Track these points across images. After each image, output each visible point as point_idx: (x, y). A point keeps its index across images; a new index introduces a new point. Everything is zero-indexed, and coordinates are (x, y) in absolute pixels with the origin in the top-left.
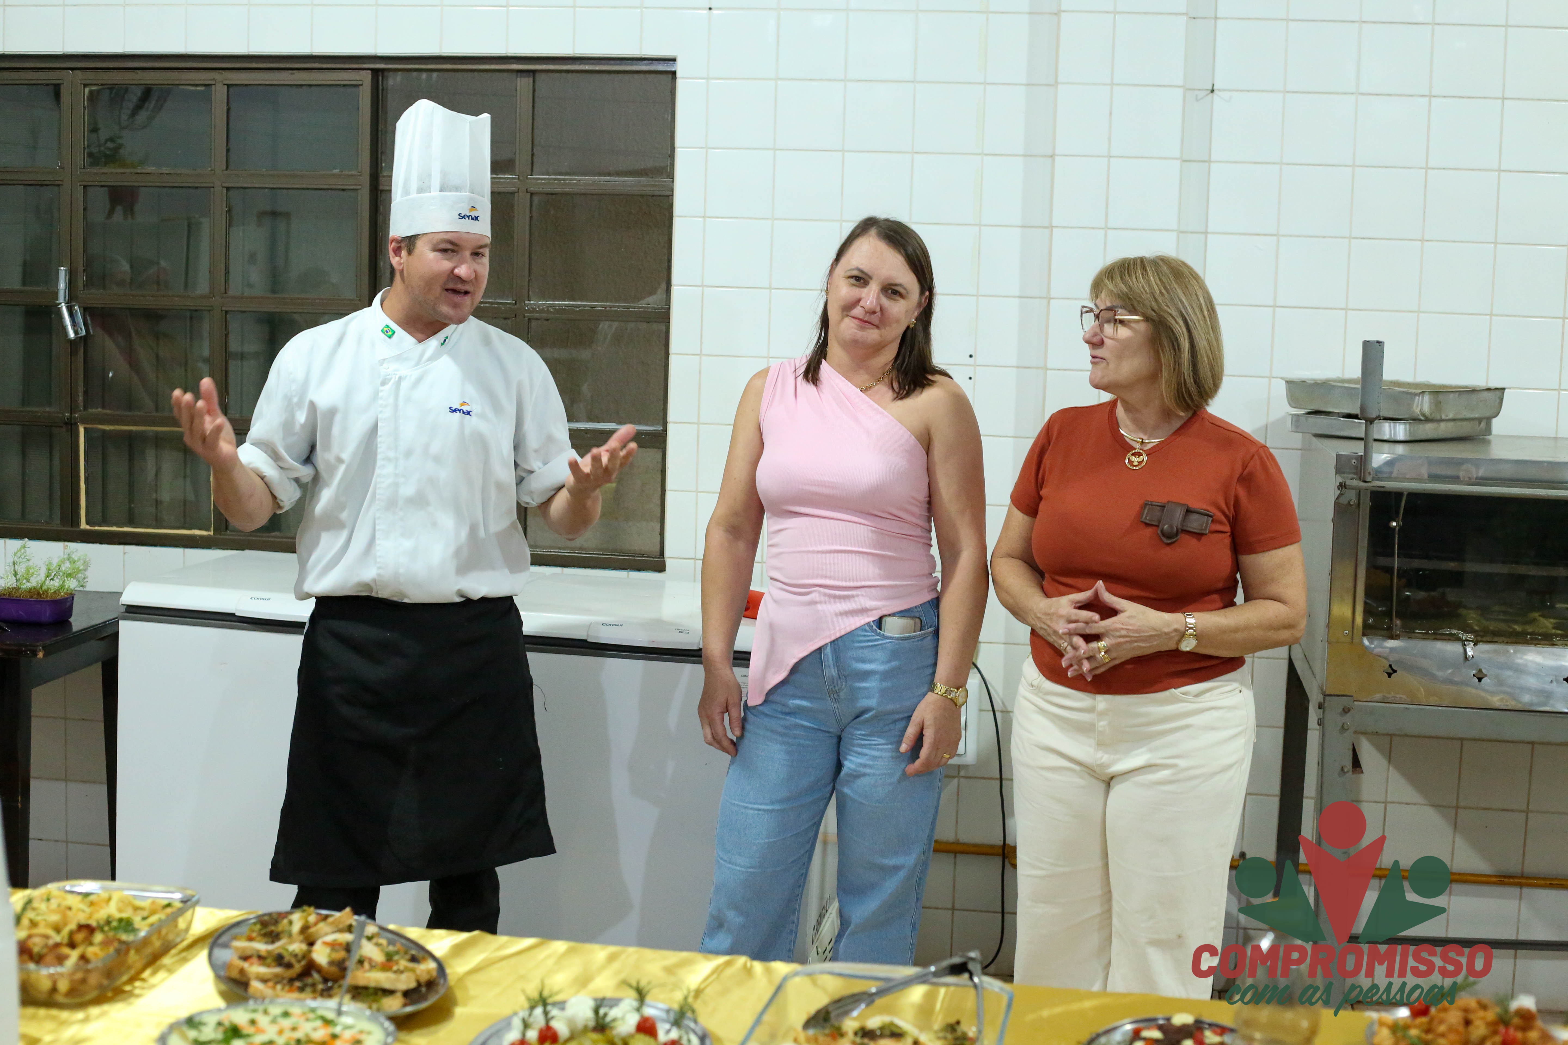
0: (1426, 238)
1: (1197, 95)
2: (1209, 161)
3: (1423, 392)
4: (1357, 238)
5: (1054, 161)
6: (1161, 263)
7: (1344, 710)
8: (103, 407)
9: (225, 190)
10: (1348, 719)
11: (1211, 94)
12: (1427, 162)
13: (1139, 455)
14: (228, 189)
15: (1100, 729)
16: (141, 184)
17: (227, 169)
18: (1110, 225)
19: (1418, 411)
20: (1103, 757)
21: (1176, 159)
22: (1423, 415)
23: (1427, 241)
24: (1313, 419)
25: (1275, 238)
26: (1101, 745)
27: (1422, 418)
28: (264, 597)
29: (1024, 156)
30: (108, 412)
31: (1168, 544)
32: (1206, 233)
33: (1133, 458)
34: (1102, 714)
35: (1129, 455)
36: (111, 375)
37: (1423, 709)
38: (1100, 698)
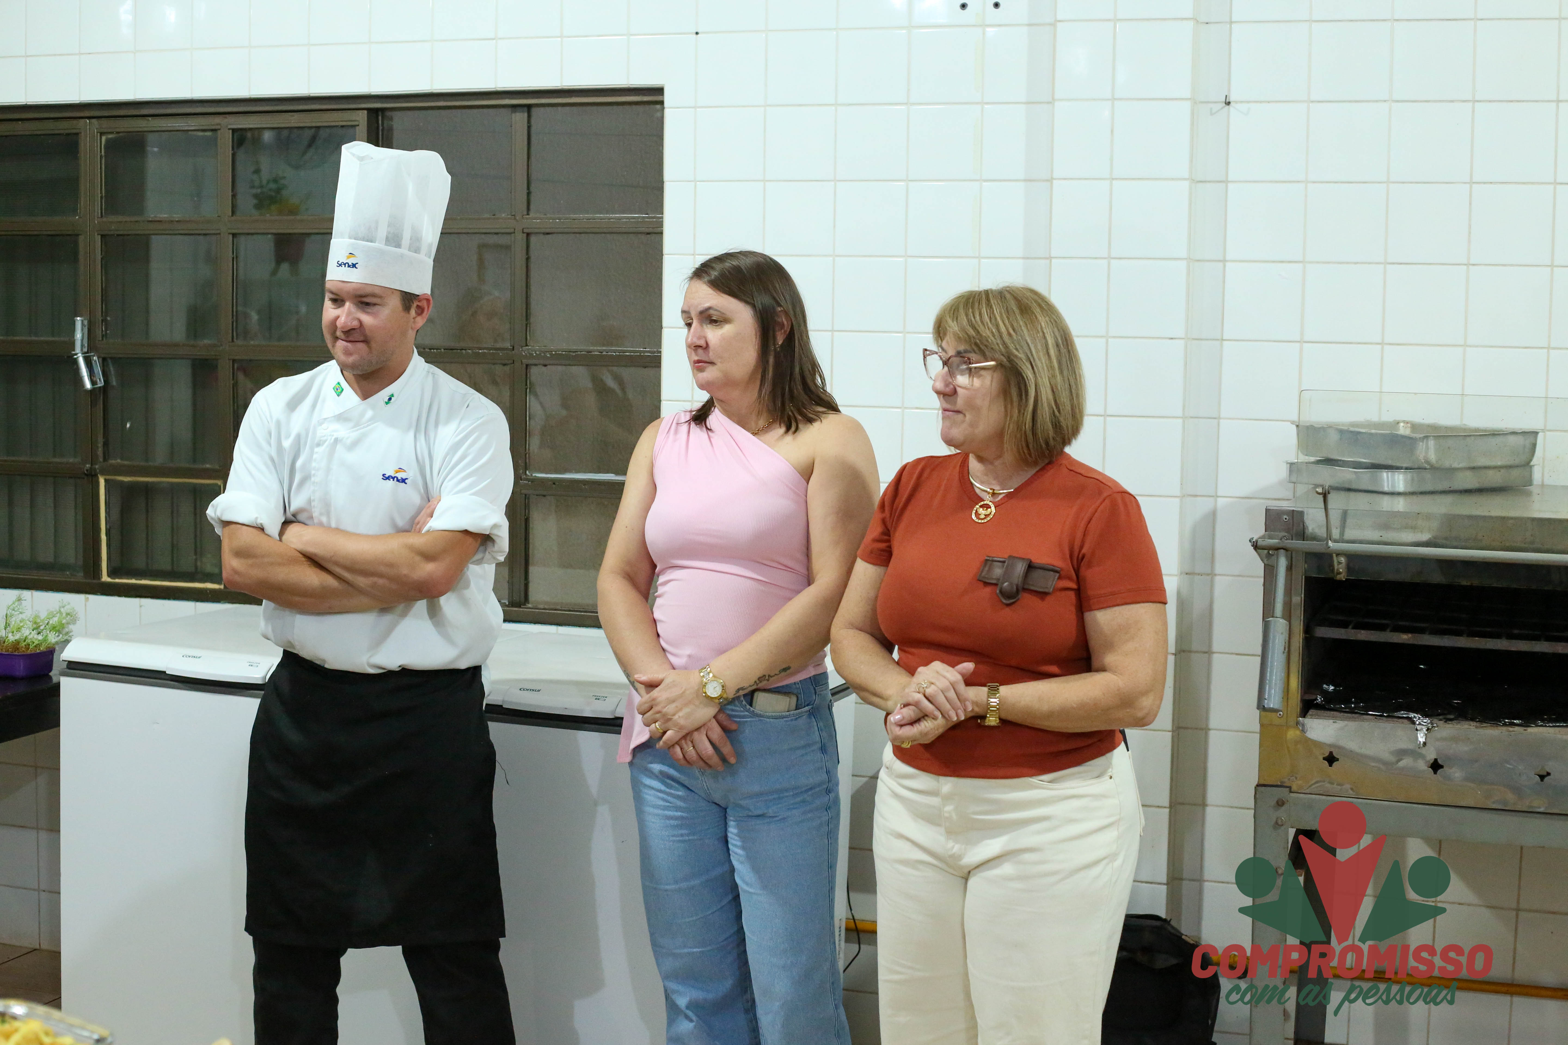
0: (1472, 262)
1: (1211, 109)
2: (1226, 182)
3: (1427, 437)
4: (1393, 263)
5: (1052, 183)
6: (1006, 293)
7: (1277, 802)
8: (122, 459)
9: (231, 237)
10: (1282, 813)
11: (1227, 107)
12: (1471, 177)
13: (988, 507)
14: (234, 235)
15: (946, 815)
16: (152, 232)
17: (232, 216)
18: (1113, 255)
19: (1421, 457)
20: (954, 847)
21: (1185, 179)
22: (1427, 462)
23: (1474, 265)
24: (1321, 468)
25: (1301, 265)
26: (950, 833)
27: (1428, 467)
28: (195, 655)
29: (1025, 180)
30: (126, 463)
31: (1008, 605)
32: (1224, 261)
33: (981, 511)
34: (947, 798)
35: (977, 506)
36: (128, 425)
37: (1370, 804)
38: (942, 779)
